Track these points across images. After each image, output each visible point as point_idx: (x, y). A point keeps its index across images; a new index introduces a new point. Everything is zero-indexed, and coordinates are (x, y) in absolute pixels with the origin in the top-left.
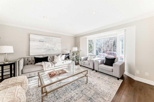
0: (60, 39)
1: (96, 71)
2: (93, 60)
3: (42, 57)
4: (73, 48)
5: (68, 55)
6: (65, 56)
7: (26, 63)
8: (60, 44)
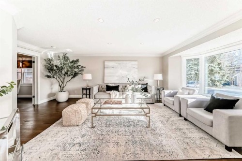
0: (136, 63)
1: (186, 119)
2: (179, 98)
3: (114, 85)
4: (155, 75)
5: (145, 86)
6: (141, 87)
7: (100, 90)
8: (136, 70)
